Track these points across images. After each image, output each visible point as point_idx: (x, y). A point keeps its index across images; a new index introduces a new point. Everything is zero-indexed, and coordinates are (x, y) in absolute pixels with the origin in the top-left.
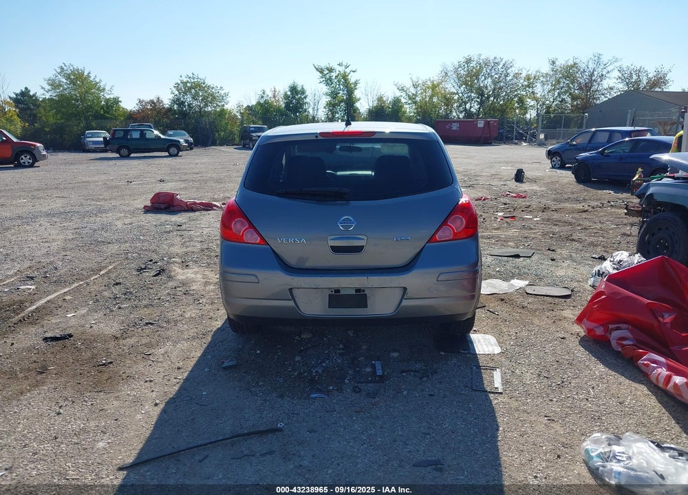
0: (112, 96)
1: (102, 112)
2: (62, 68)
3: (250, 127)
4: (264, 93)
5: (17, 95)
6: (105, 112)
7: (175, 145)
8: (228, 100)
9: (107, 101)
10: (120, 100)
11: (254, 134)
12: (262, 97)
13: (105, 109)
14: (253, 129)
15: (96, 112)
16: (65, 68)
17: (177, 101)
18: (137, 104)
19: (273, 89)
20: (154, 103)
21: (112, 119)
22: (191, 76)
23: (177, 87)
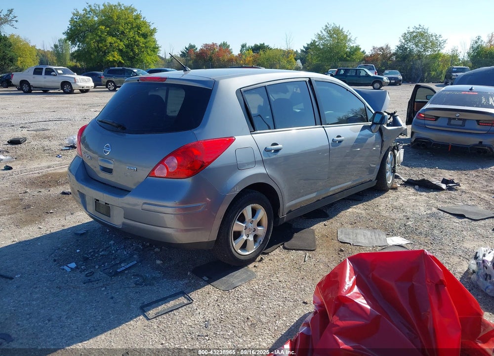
0: (355, 45)
1: (345, 56)
2: (326, 26)
3: (453, 68)
4: (479, 39)
5: (308, 45)
6: (347, 56)
7: (379, 81)
8: (444, 45)
9: (352, 48)
10: (360, 47)
11: (454, 74)
12: (476, 42)
13: (348, 54)
14: (455, 70)
15: (342, 56)
16: (328, 26)
17: (402, 48)
18: (371, 50)
19: (491, 35)
20: (383, 49)
21: (350, 61)
22: (418, 27)
23: (404, 36)
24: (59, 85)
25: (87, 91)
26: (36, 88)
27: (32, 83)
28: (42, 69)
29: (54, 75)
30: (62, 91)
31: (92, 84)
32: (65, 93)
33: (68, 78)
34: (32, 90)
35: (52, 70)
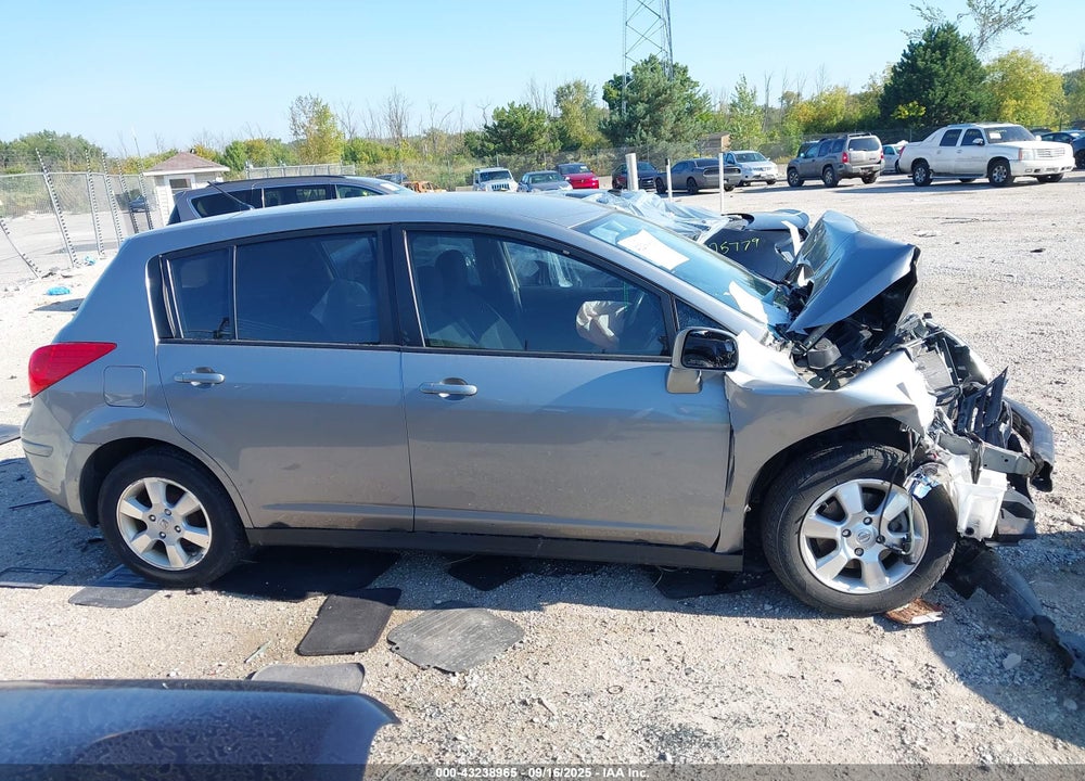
24: (984, 166)
25: (1055, 178)
26: (939, 174)
27: (933, 165)
28: (961, 131)
29: (979, 144)
30: (987, 180)
31: (1072, 162)
32: (993, 184)
33: (1004, 151)
34: (931, 180)
35: (977, 133)
